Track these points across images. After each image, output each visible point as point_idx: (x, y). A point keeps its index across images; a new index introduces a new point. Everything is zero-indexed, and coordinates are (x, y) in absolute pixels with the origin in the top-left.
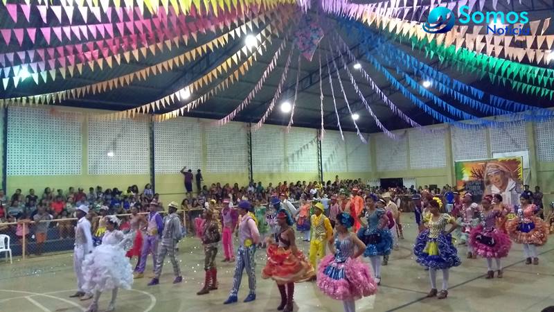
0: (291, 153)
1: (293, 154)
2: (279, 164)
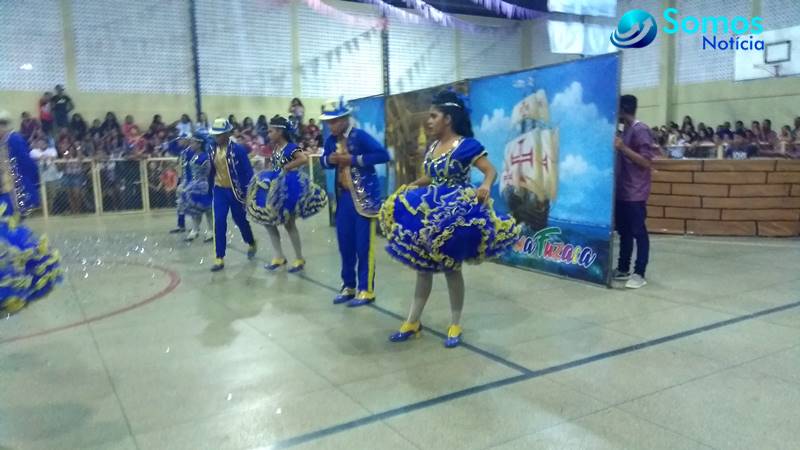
0: (311, 56)
1: (316, 60)
2: (278, 80)
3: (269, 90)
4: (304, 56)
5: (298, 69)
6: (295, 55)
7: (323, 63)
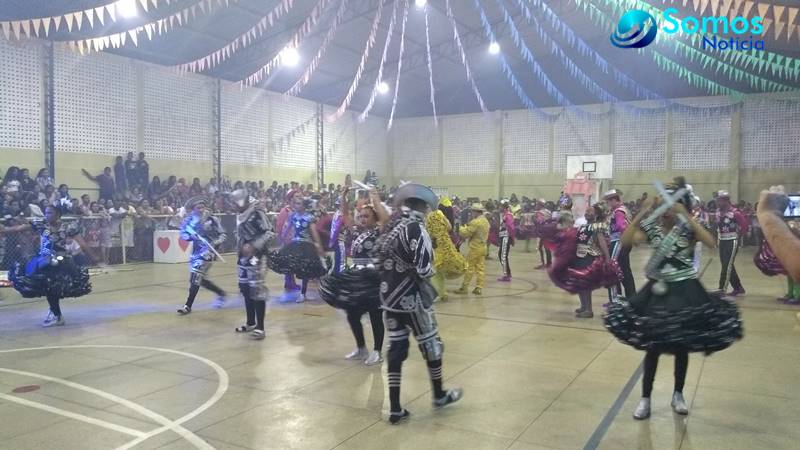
0: (279, 136)
1: (282, 139)
2: (260, 153)
3: (255, 161)
4: (276, 136)
5: (272, 146)
6: (270, 136)
7: (285, 142)
